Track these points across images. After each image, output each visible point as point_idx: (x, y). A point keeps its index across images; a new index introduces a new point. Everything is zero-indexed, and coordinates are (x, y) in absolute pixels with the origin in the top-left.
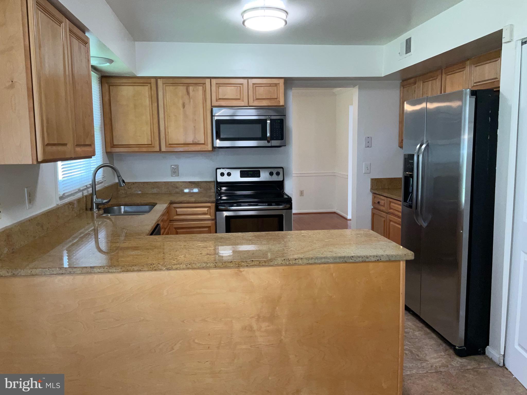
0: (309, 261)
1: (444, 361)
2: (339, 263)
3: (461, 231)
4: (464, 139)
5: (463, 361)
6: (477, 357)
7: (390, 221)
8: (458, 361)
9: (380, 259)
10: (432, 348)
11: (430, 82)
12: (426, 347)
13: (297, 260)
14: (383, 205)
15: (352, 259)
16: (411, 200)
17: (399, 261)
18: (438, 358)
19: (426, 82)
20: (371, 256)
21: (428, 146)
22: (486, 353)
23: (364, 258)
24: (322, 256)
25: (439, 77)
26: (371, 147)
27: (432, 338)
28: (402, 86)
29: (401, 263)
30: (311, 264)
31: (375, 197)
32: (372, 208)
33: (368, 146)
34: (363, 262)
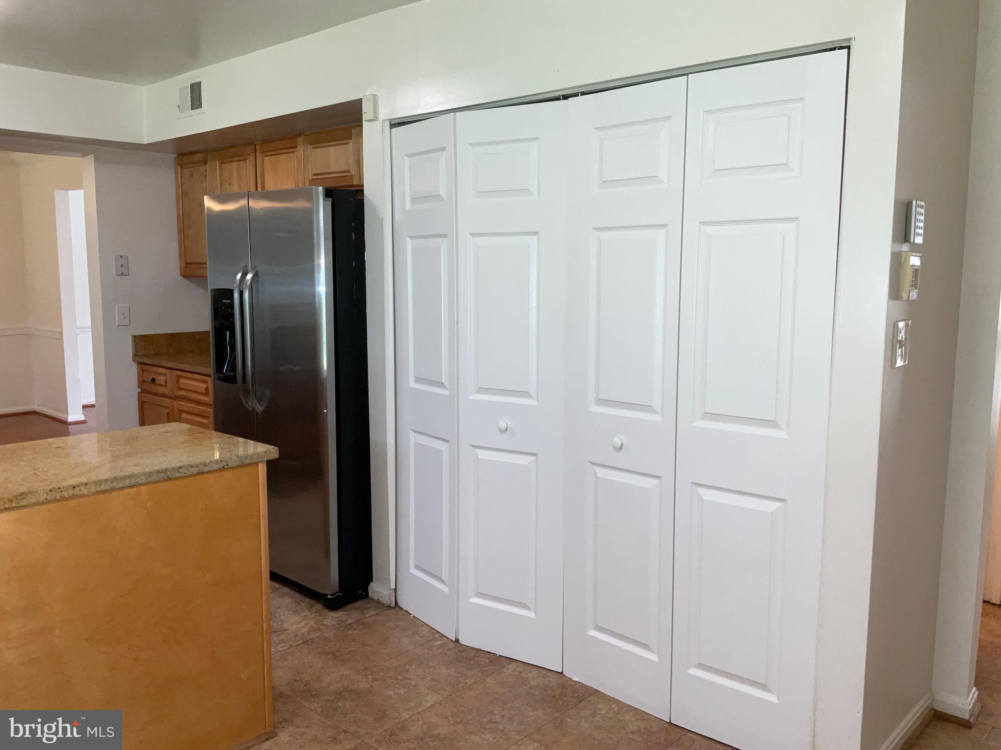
0: (100, 486)
1: (312, 623)
2: (156, 482)
3: (325, 411)
4: (319, 265)
5: (339, 614)
6: (358, 604)
7: (181, 411)
8: (333, 618)
9: (228, 465)
10: (288, 609)
11: (235, 164)
12: (279, 610)
13: (77, 488)
14: (163, 383)
15: (180, 471)
16: (233, 367)
17: (257, 463)
18: (302, 621)
19: (226, 163)
20: (211, 462)
21: (256, 275)
22: (370, 594)
23: (200, 467)
24: (123, 474)
25: (251, 158)
26: (128, 275)
27: (285, 594)
28: (180, 165)
29: (260, 465)
30: (106, 491)
31: (143, 370)
32: (139, 393)
33: (122, 274)
34: (198, 474)
